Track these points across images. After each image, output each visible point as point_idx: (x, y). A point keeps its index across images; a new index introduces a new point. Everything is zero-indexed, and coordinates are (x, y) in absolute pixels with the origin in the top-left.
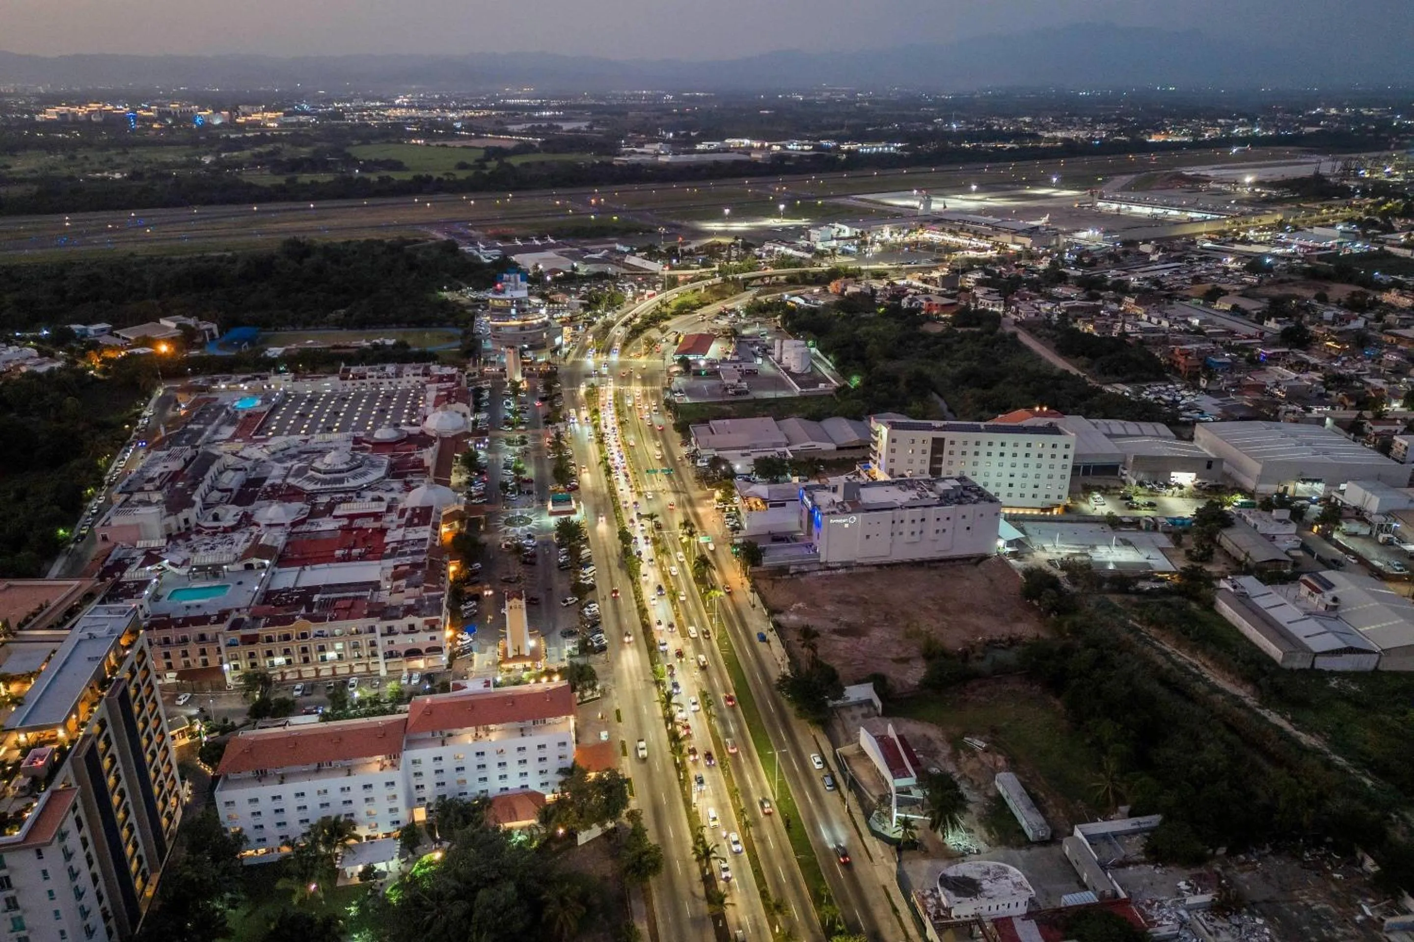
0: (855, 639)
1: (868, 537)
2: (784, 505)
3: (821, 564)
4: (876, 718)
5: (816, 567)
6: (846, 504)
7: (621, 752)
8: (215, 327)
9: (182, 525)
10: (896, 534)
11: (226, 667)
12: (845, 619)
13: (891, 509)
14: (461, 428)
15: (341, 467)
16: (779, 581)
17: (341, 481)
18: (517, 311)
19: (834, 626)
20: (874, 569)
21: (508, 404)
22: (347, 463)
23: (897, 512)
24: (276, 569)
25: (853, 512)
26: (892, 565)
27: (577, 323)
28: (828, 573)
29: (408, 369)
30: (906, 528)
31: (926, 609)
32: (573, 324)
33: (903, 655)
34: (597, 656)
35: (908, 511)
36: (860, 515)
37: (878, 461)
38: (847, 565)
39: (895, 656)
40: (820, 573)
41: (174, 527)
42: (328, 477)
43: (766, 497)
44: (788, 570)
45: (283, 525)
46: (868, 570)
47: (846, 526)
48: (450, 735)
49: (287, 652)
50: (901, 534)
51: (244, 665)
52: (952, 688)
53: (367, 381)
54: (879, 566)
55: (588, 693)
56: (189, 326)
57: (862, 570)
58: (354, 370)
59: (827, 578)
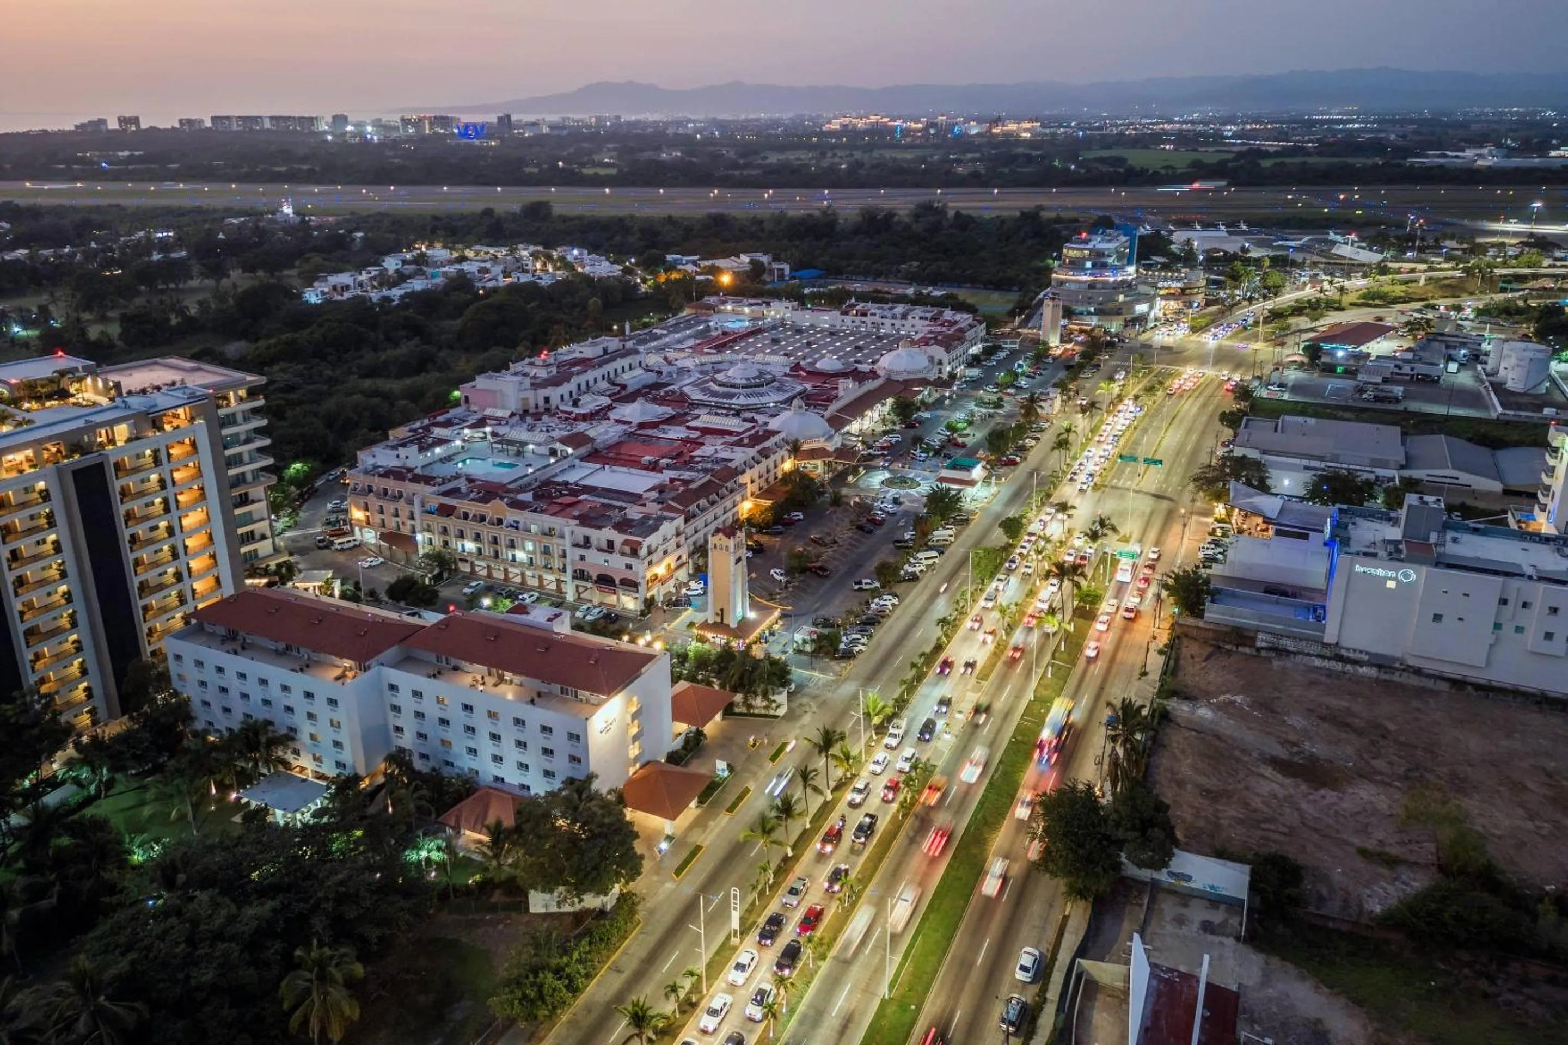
0: (1304, 787)
1: (1437, 618)
2: (1305, 537)
3: (1326, 645)
4: (1230, 942)
5: (1315, 649)
6: (1402, 547)
7: (728, 804)
8: (787, 268)
9: (541, 402)
10: (1508, 629)
11: (419, 537)
12: (1319, 749)
13: (1507, 574)
14: (920, 371)
15: (739, 381)
16: (1229, 653)
17: (731, 396)
18: (1094, 265)
19: (1280, 752)
20: (1444, 686)
21: (1020, 366)
22: (748, 379)
23: (1515, 583)
24: (577, 462)
25: (1412, 560)
26: (1486, 689)
27: (1192, 298)
28: (1338, 666)
29: (919, 311)
30: (1534, 621)
31: (1518, 787)
32: (1186, 298)
33: (1394, 851)
34: (833, 663)
35: (1542, 586)
36: (1424, 569)
37: (1550, 506)
38: (1382, 663)
39: (1370, 845)
40: (1318, 662)
41: (532, 403)
42: (722, 390)
43: (1273, 515)
44: (1254, 639)
45: (630, 423)
46: (1430, 684)
47: (1391, 585)
48: (456, 668)
49: (477, 538)
50: (1519, 630)
51: (438, 541)
52: (1465, 956)
53: (868, 319)
54: (1458, 684)
55: (759, 702)
56: (762, 264)
57: (1415, 681)
58: (861, 306)
59: (1330, 673)
